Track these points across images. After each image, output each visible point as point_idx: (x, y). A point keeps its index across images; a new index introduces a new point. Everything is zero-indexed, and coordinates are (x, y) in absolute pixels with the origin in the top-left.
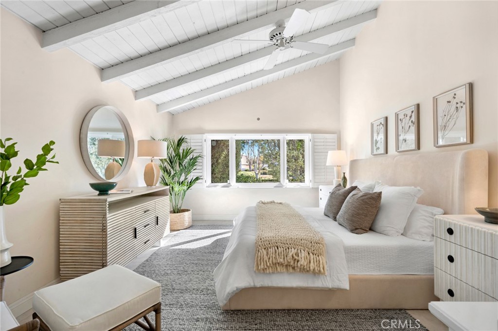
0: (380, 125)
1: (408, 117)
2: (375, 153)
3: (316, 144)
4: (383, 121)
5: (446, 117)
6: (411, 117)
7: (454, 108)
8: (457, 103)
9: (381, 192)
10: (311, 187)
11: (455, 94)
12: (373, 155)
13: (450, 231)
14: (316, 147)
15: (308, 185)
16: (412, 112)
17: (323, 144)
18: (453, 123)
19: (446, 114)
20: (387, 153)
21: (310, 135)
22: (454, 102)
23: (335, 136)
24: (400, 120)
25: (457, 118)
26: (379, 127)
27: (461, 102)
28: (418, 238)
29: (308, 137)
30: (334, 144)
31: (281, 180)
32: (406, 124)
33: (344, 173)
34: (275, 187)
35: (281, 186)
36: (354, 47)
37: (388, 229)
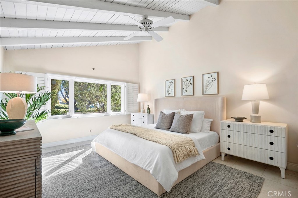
0: (171, 83)
1: (188, 81)
2: (167, 95)
3: (129, 89)
4: (173, 81)
5: (207, 83)
6: (190, 81)
7: (211, 80)
8: (213, 79)
9: (193, 114)
10: (126, 114)
11: (212, 75)
12: (166, 97)
13: (229, 126)
14: (129, 91)
15: (124, 113)
16: (191, 79)
17: (132, 89)
18: (211, 86)
19: (208, 82)
20: (175, 96)
21: (126, 83)
22: (211, 78)
23: (137, 85)
24: (184, 82)
25: (212, 84)
26: (170, 83)
27: (214, 79)
28: (206, 132)
29: (124, 84)
30: (137, 90)
31: (108, 111)
32: (187, 84)
33: (148, 106)
34: (105, 115)
35: (108, 115)
36: (151, 41)
37: (196, 130)
